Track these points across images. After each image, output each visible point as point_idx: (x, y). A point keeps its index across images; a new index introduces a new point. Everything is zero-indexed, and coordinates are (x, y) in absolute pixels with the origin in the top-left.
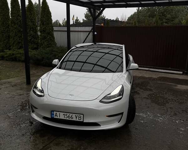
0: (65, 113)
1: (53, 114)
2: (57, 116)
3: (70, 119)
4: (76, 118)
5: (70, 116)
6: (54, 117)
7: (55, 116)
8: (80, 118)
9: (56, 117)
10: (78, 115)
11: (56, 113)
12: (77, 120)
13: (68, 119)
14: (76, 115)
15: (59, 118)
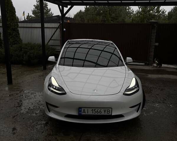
0: (94, 109)
1: (81, 111)
2: (85, 112)
3: (99, 114)
4: (105, 112)
5: (98, 111)
6: (82, 114)
7: (82, 112)
8: (109, 111)
9: (84, 114)
10: (107, 109)
11: (84, 110)
12: (106, 114)
13: (96, 114)
14: (105, 109)
15: (86, 114)
